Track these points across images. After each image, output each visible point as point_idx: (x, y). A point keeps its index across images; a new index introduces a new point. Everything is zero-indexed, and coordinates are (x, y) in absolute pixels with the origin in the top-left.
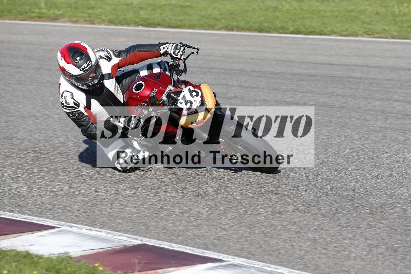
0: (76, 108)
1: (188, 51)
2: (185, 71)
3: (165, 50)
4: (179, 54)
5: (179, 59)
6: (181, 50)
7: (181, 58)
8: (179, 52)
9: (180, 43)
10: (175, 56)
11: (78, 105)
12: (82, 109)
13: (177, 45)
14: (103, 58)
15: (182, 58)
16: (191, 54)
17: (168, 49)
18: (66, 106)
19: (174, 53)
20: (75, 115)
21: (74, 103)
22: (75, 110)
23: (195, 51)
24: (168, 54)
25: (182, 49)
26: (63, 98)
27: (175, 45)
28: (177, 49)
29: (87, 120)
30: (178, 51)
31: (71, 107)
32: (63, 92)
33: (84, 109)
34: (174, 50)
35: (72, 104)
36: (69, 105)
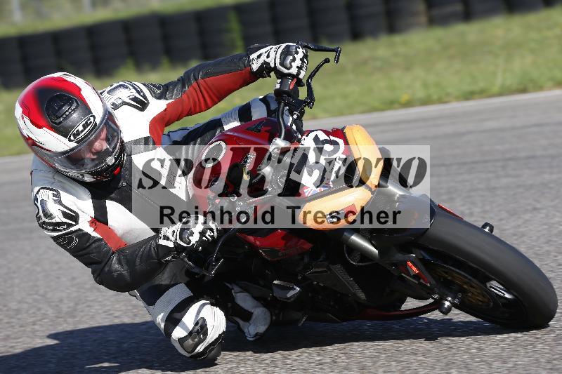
3: (261, 60)
5: (295, 77)
6: (299, 57)
11: (73, 217)
13: (288, 47)
20: (71, 240)
21: (64, 213)
22: (69, 230)
24: (270, 68)
25: (301, 54)
27: (283, 46)
31: (59, 224)
32: (38, 193)
33: (91, 226)
34: (283, 56)
35: (59, 218)
36: (53, 221)
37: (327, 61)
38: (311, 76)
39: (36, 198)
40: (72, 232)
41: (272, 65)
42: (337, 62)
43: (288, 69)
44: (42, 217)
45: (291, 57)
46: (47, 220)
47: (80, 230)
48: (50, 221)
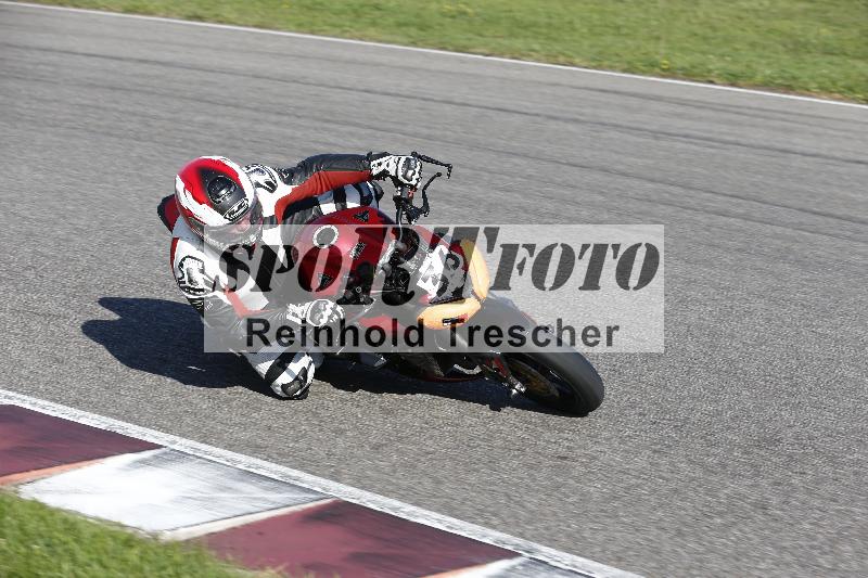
1: (431, 168)
2: (426, 209)
4: (414, 177)
5: (413, 188)
6: (417, 170)
7: (417, 184)
8: (414, 174)
9: (414, 154)
10: (406, 182)
13: (408, 160)
14: (261, 186)
16: (434, 177)
17: (388, 166)
23: (444, 170)
24: (390, 176)
25: (418, 167)
27: (403, 159)
28: (409, 168)
30: (411, 172)
32: (184, 260)
34: (405, 169)
37: (439, 175)
38: (425, 187)
39: (181, 265)
41: (393, 173)
42: (449, 177)
43: (409, 180)
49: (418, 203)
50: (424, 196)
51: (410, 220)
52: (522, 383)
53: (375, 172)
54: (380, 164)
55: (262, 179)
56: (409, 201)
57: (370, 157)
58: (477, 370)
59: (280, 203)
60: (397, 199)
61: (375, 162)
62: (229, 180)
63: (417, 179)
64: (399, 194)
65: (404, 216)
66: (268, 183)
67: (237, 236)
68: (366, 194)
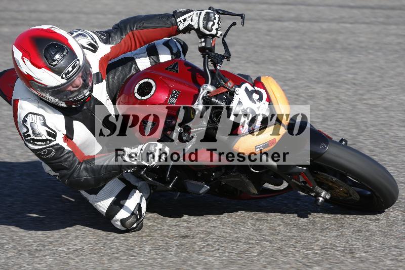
0: (51, 141)
1: (228, 21)
2: (227, 56)
3: (186, 23)
4: (214, 28)
6: (216, 21)
7: (217, 34)
8: (213, 25)
10: (208, 33)
11: (53, 135)
12: (60, 140)
13: (208, 14)
15: (219, 33)
16: (231, 26)
17: (192, 21)
18: (33, 140)
19: (205, 27)
20: (50, 152)
21: (47, 132)
22: (50, 145)
23: (238, 20)
24: (194, 29)
25: (217, 19)
26: (29, 126)
27: (203, 13)
28: (209, 20)
29: (71, 159)
30: (210, 24)
31: (43, 140)
32: (27, 116)
33: (65, 142)
34: (205, 22)
35: (45, 136)
36: (41, 138)
37: (234, 24)
38: (225, 35)
39: (25, 121)
40: (52, 146)
41: (196, 27)
42: (243, 26)
43: (210, 31)
44: (32, 134)
45: (212, 23)
46: (35, 138)
47: (57, 145)
48: (38, 138)
49: (220, 50)
50: (224, 44)
51: (215, 65)
52: (327, 190)
53: (181, 27)
54: (185, 20)
55: (85, 41)
56: (212, 49)
57: (176, 15)
58: (285, 185)
59: (103, 61)
60: (202, 50)
61: (181, 19)
62: (60, 45)
63: (217, 29)
64: (203, 44)
65: (210, 63)
66: (90, 44)
67: (72, 92)
68: (175, 51)
